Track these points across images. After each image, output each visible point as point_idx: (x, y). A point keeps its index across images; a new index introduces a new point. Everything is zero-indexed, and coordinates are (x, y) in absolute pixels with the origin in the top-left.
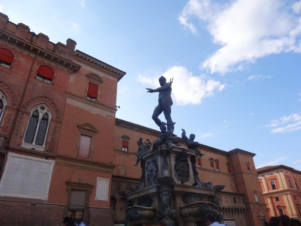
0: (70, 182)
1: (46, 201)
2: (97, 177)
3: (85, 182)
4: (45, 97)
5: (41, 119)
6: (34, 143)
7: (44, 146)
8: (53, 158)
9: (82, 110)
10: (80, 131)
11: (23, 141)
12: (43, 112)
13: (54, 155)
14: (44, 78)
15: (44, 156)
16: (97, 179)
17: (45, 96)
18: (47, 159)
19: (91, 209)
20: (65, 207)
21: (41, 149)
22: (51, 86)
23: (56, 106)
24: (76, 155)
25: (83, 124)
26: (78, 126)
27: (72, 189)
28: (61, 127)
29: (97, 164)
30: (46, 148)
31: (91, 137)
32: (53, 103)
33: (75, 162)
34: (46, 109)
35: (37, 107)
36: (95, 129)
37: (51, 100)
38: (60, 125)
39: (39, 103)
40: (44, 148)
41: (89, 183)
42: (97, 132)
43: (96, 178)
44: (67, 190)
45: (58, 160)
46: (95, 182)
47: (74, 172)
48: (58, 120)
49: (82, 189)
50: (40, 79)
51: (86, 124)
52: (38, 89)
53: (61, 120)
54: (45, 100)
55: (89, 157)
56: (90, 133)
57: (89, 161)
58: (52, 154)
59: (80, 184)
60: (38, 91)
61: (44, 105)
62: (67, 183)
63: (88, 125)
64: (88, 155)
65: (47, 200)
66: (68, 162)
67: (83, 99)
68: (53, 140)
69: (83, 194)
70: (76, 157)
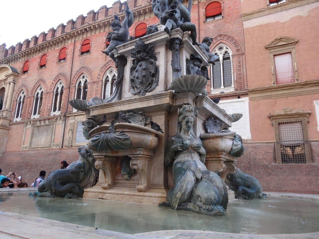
0: (272, 116)
1: (250, 140)
2: (315, 102)
3: (294, 112)
4: (218, 36)
5: (222, 60)
6: (222, 87)
7: (233, 86)
8: (245, 95)
9: (268, 25)
10: (270, 53)
11: (212, 89)
12: (222, 53)
13: (245, 91)
14: (214, 16)
15: (236, 96)
16: (315, 104)
17: (219, 34)
18: (239, 98)
19: (312, 143)
20: (275, 144)
21: (231, 90)
22: (222, 20)
23: (233, 39)
24: (272, 82)
25: (273, 42)
26: (267, 48)
27: (279, 123)
28: (245, 59)
29: (306, 84)
30: (234, 87)
31: (290, 52)
32: (229, 37)
33: (273, 91)
34: (225, 48)
35: (215, 51)
36: (293, 39)
37: (226, 36)
38: (244, 56)
39: (215, 45)
40: (234, 88)
41: (301, 112)
42: (297, 42)
43: (312, 103)
44: (272, 125)
45: (252, 96)
46: (313, 108)
47: (276, 103)
48: (240, 53)
49: (293, 121)
50: (211, 20)
51: (277, 40)
52: (211, 32)
53: (243, 52)
54: (220, 39)
55: (294, 79)
56: (286, 48)
57: (295, 83)
58: (243, 91)
59: (286, 115)
60: (212, 34)
61: (221, 45)
62: (270, 118)
63: (280, 39)
64: (292, 77)
65: (250, 138)
66: (264, 94)
67: (264, 11)
68: (240, 76)
69: (298, 126)
70: (273, 85)
